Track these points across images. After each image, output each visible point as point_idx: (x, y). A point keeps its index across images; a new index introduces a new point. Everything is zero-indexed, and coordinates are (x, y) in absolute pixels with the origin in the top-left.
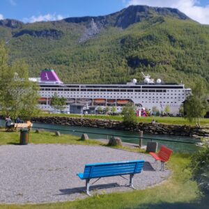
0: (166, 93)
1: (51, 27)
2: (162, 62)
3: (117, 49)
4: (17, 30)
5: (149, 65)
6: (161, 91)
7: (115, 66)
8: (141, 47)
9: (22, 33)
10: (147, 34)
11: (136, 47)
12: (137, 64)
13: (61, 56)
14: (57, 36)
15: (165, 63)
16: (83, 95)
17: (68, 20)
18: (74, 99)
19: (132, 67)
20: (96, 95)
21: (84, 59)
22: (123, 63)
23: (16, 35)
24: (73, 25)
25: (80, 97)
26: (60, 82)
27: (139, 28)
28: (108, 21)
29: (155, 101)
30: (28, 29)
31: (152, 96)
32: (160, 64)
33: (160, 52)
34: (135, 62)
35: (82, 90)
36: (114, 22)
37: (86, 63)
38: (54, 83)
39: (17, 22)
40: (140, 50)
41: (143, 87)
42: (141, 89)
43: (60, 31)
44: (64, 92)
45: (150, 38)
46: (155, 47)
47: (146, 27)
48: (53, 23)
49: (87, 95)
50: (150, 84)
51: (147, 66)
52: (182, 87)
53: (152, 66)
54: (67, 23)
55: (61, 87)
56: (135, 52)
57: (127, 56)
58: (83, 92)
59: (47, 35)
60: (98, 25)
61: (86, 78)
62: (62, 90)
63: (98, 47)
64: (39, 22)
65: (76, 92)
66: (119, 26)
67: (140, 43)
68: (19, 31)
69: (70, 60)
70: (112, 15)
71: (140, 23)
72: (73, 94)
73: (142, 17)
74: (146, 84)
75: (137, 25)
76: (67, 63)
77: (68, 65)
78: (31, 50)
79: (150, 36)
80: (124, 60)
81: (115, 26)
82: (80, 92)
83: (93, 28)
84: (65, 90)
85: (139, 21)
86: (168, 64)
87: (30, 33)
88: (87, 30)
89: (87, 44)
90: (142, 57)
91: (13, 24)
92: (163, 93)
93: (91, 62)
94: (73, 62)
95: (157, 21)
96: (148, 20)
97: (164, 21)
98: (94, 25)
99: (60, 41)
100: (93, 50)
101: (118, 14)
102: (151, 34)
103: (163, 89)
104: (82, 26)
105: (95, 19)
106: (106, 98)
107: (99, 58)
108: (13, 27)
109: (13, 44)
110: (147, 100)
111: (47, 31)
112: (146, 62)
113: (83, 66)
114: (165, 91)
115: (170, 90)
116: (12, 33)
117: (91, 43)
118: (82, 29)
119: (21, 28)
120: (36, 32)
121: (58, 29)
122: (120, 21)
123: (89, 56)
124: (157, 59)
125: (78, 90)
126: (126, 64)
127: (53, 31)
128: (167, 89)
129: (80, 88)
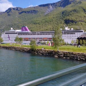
0: (75, 35)
1: (33, 9)
2: (80, 21)
3: (60, 17)
4: (20, 11)
5: (74, 23)
6: (72, 34)
7: (59, 24)
8: (71, 15)
9: (22, 12)
10: (73, 9)
11: (68, 15)
12: (69, 22)
13: (37, 21)
14: (36, 13)
15: (81, 21)
16: (38, 36)
17: (40, 6)
18: (35, 38)
19: (66, 24)
20: (44, 36)
21: (46, 22)
22: (63, 22)
23: (20, 13)
24: (42, 8)
25: (37, 37)
26: (29, 31)
27: (70, 7)
28: (57, 5)
29: (70, 38)
30: (24, 11)
31: (68, 36)
32: (79, 22)
33: (79, 17)
34: (68, 22)
35: (38, 34)
36: (59, 5)
37: (47, 23)
38: (27, 32)
39: (20, 8)
40: (70, 16)
41: (64, 32)
42: (63, 33)
43: (37, 11)
44: (30, 35)
45: (75, 11)
46: (77, 14)
47: (73, 6)
48: (34, 7)
49: (40, 36)
50: (67, 31)
51: (73, 23)
52: (82, 32)
53: (75, 23)
54: (40, 7)
55: (29, 33)
56: (68, 17)
57: (64, 19)
58: (38, 35)
59: (32, 13)
60: (53, 7)
61: (47, 29)
62: (29, 34)
63: (52, 16)
64: (28, 8)
65: (35, 35)
66: (62, 7)
67: (70, 13)
68: (21, 12)
69: (41, 22)
70: (58, 2)
71: (71, 5)
72: (34, 36)
73: (72, 2)
74: (66, 30)
75: (69, 6)
76: (39, 24)
77: (40, 24)
78: (25, 19)
79: (75, 10)
80: (63, 21)
81: (60, 7)
82: (37, 35)
83: (50, 8)
84: (31, 34)
85: (70, 4)
86: (83, 22)
87: (25, 12)
88: (48, 9)
89: (48, 15)
90: (71, 19)
91: (19, 9)
92: (73, 34)
93: (49, 23)
94: (42, 23)
95: (78, 3)
96: (74, 3)
97: (81, 3)
98: (51, 7)
99: (37, 15)
100: (50, 18)
101: (61, 2)
102: (75, 9)
103: (73, 33)
104: (46, 8)
105: (51, 4)
106: (48, 37)
107: (52, 21)
108: (19, 10)
109: (19, 17)
110: (66, 38)
111: (32, 11)
112: (72, 21)
113: (46, 24)
114: (74, 34)
115: (77, 33)
116: (19, 13)
117: (49, 15)
118: (46, 9)
119: (22, 10)
120: (28, 12)
121: (36, 10)
122: (62, 4)
123: (48, 20)
124: (78, 20)
125: (36, 34)
126: (64, 23)
127: (34, 11)
128: (75, 33)
129: (37, 34)
